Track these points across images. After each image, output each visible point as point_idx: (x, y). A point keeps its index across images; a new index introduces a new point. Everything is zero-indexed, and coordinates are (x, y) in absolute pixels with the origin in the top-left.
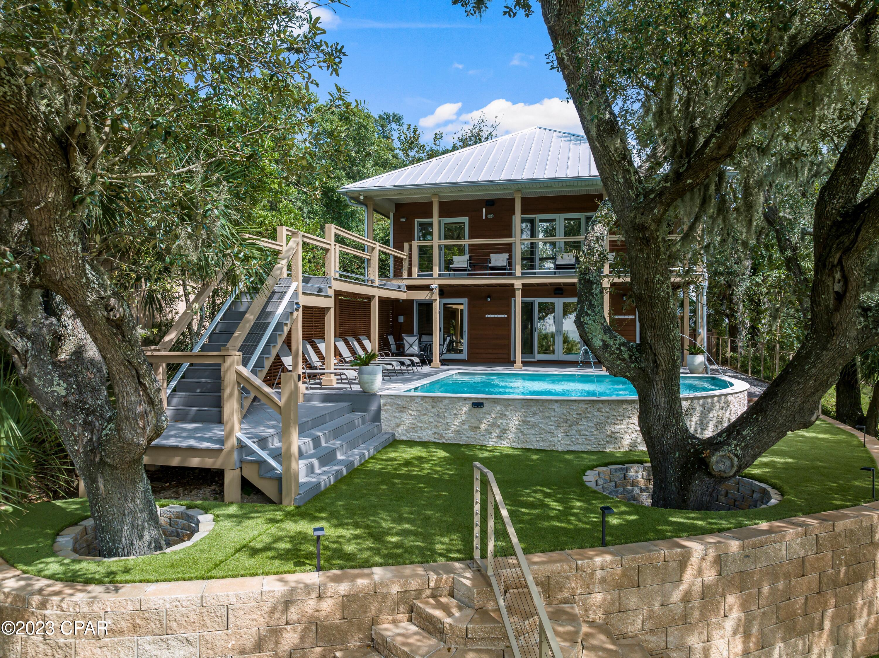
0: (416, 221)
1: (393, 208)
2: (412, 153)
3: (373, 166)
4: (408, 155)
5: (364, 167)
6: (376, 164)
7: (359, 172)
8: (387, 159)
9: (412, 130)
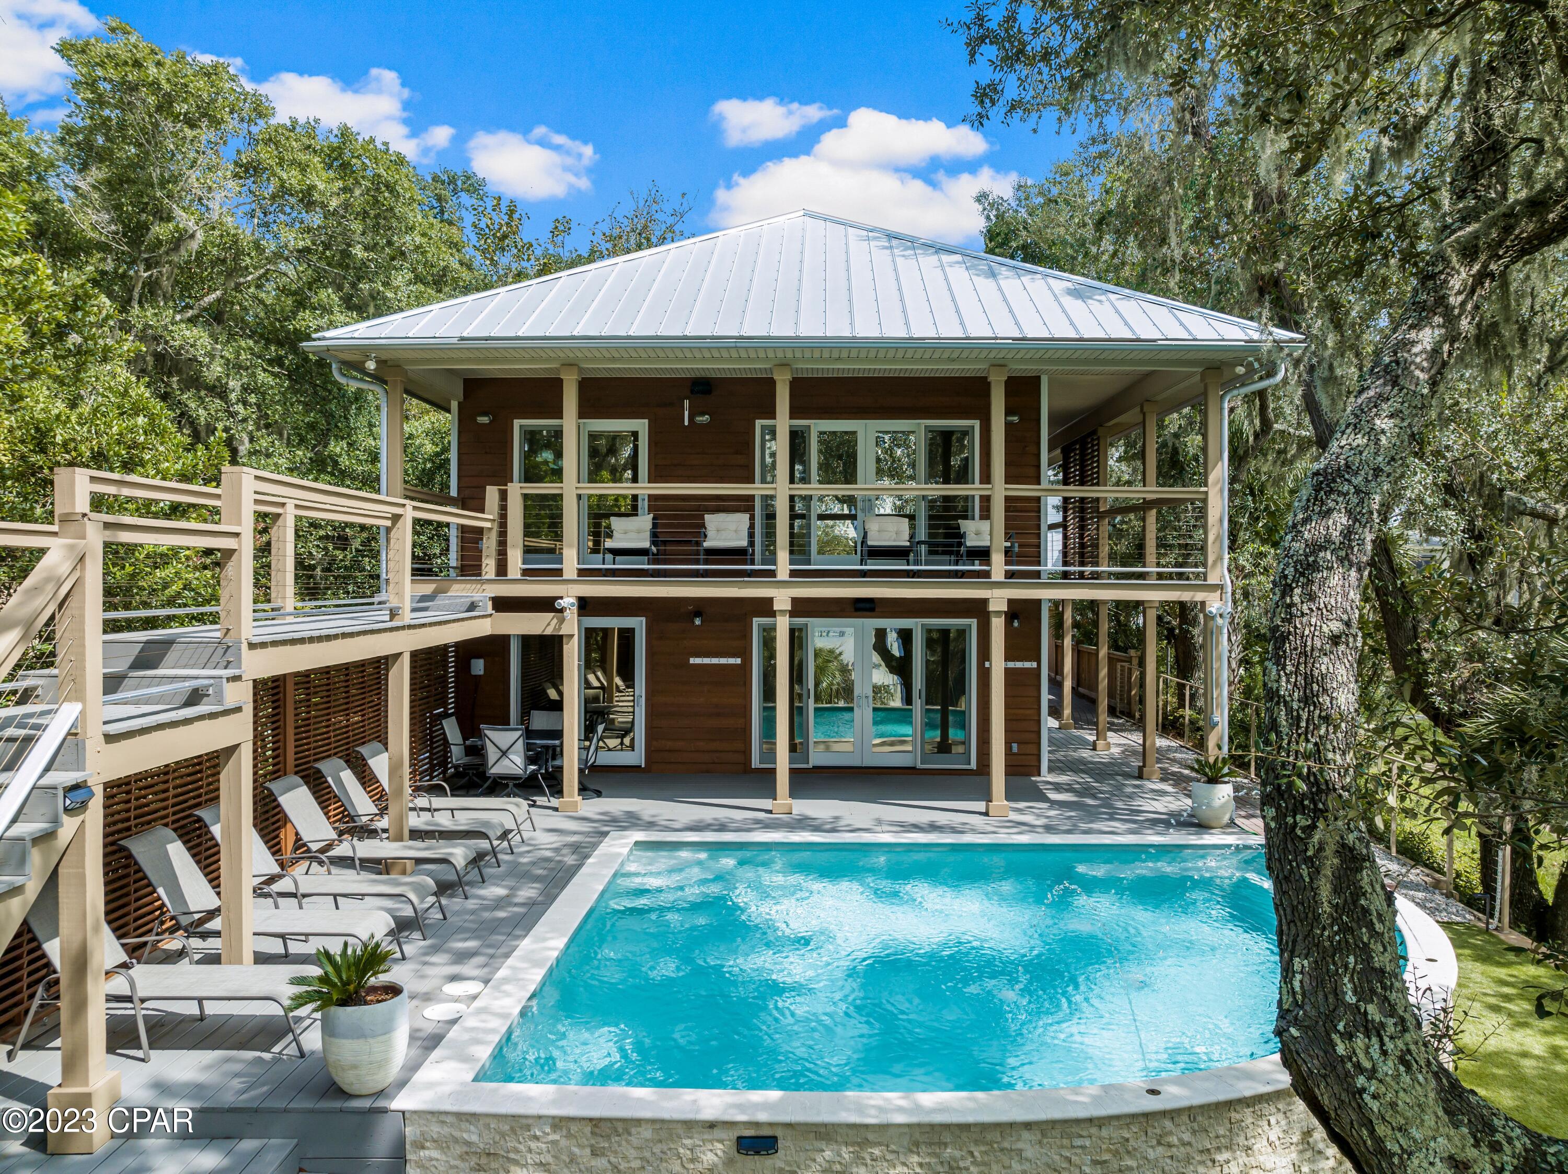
0: (517, 423)
1: (459, 390)
2: (504, 260)
3: (410, 283)
4: (494, 263)
5: (386, 284)
6: (418, 279)
7: (375, 296)
8: (445, 269)
9: (504, 210)
